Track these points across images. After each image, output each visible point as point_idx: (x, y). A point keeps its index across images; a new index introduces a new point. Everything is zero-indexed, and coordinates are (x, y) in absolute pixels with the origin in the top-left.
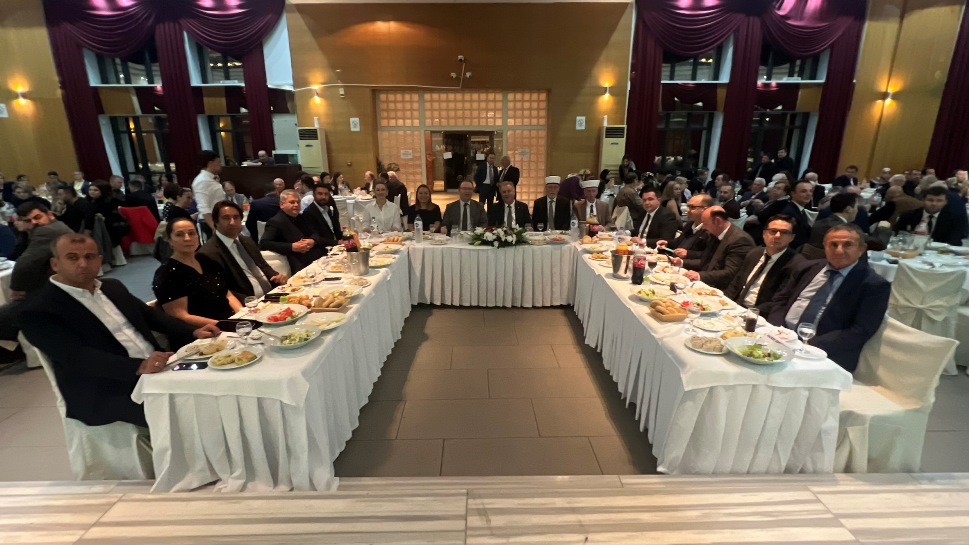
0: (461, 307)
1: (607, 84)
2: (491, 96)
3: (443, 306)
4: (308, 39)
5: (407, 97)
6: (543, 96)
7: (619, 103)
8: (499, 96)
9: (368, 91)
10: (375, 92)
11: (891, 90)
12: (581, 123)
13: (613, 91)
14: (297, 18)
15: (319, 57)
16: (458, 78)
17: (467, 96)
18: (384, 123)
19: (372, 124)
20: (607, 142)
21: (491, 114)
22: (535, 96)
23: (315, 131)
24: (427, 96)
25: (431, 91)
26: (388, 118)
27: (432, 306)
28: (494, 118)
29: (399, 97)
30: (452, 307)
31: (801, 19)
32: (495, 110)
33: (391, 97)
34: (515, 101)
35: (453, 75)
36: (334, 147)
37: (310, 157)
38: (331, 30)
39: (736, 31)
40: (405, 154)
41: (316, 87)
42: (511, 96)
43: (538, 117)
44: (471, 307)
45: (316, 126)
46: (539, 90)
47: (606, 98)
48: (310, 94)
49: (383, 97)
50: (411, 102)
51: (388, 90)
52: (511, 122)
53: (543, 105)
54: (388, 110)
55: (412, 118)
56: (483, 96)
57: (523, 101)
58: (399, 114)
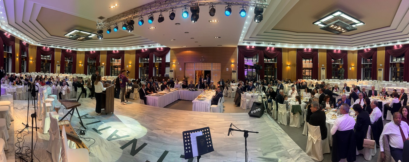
0: (186, 100)
1: (233, 62)
2: (209, 64)
3: (183, 100)
4: (174, 54)
5: (192, 64)
6: (220, 64)
7: (236, 66)
8: (211, 64)
9: (184, 63)
10: (185, 63)
11: (289, 65)
12: (227, 69)
13: (234, 63)
14: (172, 51)
15: (175, 57)
16: (202, 61)
17: (204, 64)
18: (187, 69)
19: (184, 69)
20: (233, 73)
21: (209, 67)
22: (218, 64)
23: (172, 70)
24: (196, 64)
25: (197, 63)
26: (188, 68)
27: (181, 100)
28: (210, 68)
29: (190, 64)
30: (184, 100)
31: (271, 51)
32: (210, 66)
33: (189, 64)
34: (214, 65)
35: (201, 60)
36: (176, 73)
37: (171, 75)
38: (178, 53)
39: (259, 53)
40: (191, 75)
41: (174, 63)
42: (213, 64)
43: (219, 68)
44: (187, 100)
45: (173, 70)
46: (219, 63)
47: (233, 65)
48: (173, 64)
49: (187, 64)
50: (193, 65)
51: (188, 63)
52: (213, 69)
53: (220, 66)
54: (188, 66)
55: (193, 68)
56: (207, 64)
57: (216, 65)
58: (190, 67)
